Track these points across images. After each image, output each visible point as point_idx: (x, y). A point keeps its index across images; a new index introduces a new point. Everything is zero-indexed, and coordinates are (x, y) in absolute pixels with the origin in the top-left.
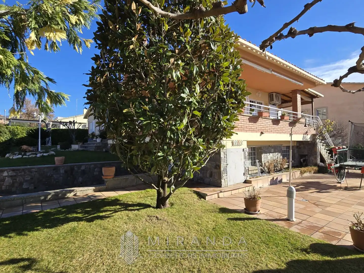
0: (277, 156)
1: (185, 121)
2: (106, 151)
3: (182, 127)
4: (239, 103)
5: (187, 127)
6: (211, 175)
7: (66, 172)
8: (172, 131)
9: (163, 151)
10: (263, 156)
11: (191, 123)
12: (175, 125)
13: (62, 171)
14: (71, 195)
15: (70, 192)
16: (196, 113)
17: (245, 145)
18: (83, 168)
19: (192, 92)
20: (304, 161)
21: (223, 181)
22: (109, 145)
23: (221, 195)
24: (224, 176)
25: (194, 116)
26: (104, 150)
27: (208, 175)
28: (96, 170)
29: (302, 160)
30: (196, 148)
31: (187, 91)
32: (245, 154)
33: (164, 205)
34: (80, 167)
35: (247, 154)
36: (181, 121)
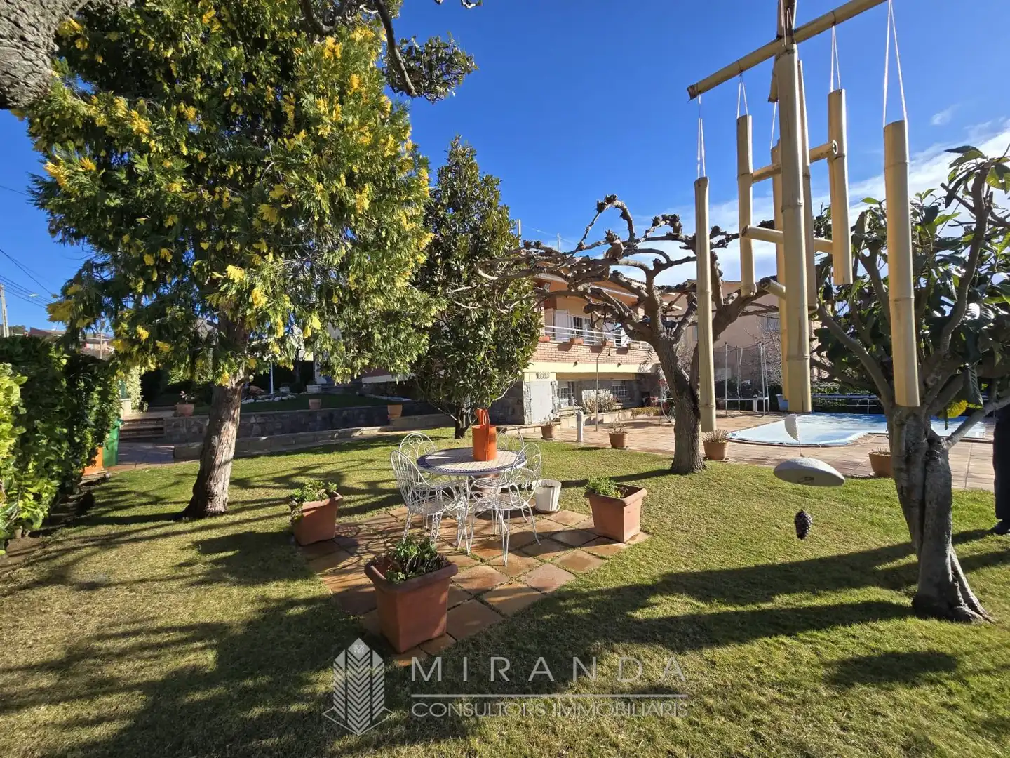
0: (606, 394)
1: (482, 354)
2: (361, 395)
3: (480, 359)
4: (532, 335)
5: (484, 359)
6: (513, 412)
7: (324, 419)
8: (471, 362)
9: (464, 380)
10: (584, 393)
11: (488, 355)
12: (474, 357)
13: (319, 418)
14: (357, 434)
15: (356, 431)
16: (491, 347)
17: (553, 378)
18: (345, 413)
19: (488, 330)
20: (646, 400)
21: (526, 418)
22: (364, 386)
23: (522, 431)
24: (527, 411)
25: (489, 349)
26: (357, 393)
27: (510, 413)
28: (361, 416)
29: (644, 399)
30: (491, 378)
31: (483, 328)
32: (553, 387)
33: (463, 436)
34: (341, 412)
35: (555, 388)
36: (479, 354)
